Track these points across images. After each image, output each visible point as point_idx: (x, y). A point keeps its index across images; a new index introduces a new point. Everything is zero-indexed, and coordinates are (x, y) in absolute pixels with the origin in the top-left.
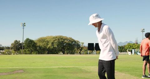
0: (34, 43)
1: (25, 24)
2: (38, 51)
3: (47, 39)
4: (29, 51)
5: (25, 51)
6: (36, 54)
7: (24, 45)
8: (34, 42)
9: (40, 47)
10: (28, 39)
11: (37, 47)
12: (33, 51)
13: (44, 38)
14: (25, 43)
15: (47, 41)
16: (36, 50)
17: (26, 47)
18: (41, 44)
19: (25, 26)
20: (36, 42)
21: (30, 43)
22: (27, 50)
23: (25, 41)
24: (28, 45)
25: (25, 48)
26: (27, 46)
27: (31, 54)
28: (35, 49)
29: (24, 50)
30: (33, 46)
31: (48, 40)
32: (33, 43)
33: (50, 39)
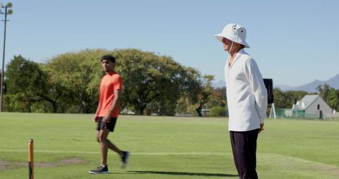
0: (41, 73)
1: (10, 5)
2: (51, 101)
3: (83, 59)
4: (20, 99)
5: (8, 100)
6: (46, 112)
7: (5, 78)
8: (39, 70)
9: (60, 89)
10: (18, 60)
11: (51, 87)
12: (34, 101)
13: (74, 55)
14: (10, 74)
15: (85, 67)
16: (44, 97)
17: (12, 85)
18: (64, 79)
19: (11, 12)
20: (44, 70)
21: (27, 72)
22: (16, 96)
23: (9, 67)
24: (21, 81)
25: (8, 90)
26: (17, 83)
27: (30, 111)
28: (42, 96)
29: (5, 96)
30: (36, 82)
31: (89, 63)
32: (36, 74)
33: (96, 61)
